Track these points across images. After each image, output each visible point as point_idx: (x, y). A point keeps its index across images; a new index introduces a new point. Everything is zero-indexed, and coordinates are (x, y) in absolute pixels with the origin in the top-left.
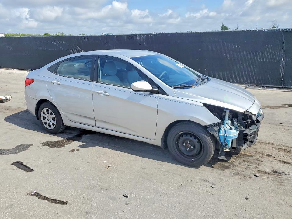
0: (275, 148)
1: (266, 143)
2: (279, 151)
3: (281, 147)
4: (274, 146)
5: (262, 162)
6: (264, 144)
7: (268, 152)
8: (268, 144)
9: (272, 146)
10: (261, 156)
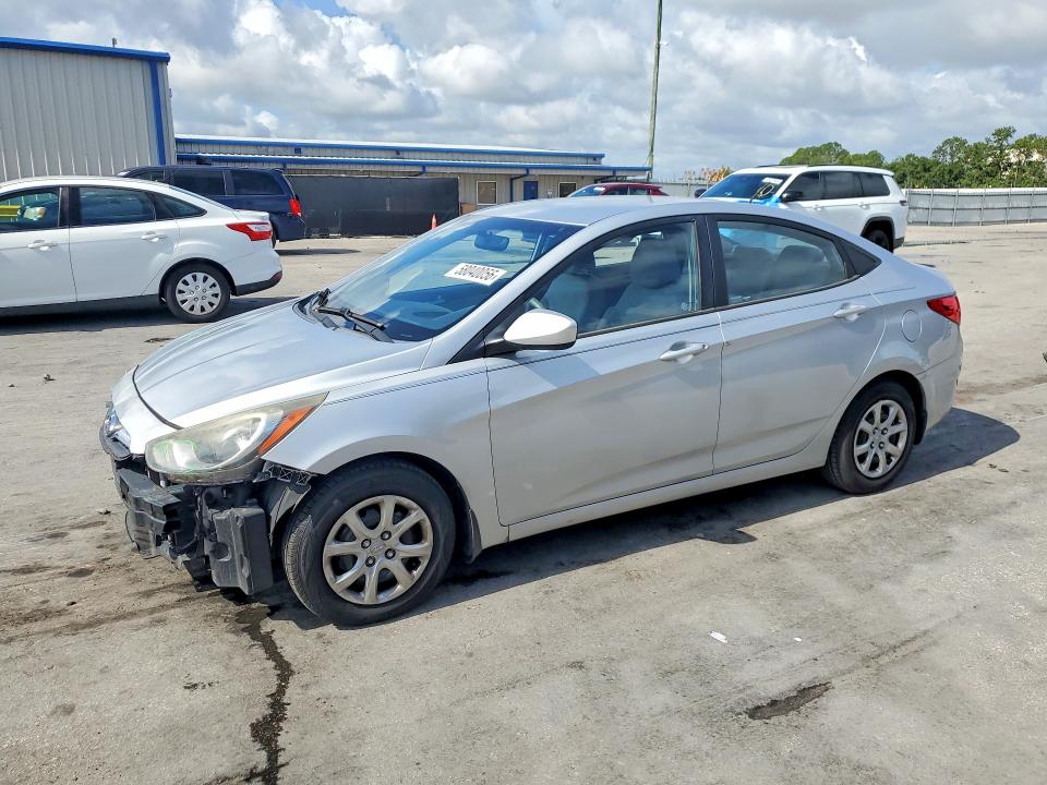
0: (60, 613)
1: (100, 622)
2: (45, 606)
3: (36, 627)
4: (65, 620)
5: (98, 545)
6: (109, 614)
7: (86, 584)
8: (93, 623)
9: (72, 619)
10: (107, 563)
